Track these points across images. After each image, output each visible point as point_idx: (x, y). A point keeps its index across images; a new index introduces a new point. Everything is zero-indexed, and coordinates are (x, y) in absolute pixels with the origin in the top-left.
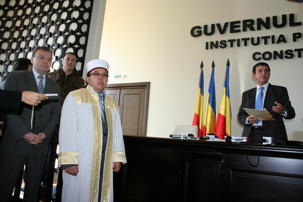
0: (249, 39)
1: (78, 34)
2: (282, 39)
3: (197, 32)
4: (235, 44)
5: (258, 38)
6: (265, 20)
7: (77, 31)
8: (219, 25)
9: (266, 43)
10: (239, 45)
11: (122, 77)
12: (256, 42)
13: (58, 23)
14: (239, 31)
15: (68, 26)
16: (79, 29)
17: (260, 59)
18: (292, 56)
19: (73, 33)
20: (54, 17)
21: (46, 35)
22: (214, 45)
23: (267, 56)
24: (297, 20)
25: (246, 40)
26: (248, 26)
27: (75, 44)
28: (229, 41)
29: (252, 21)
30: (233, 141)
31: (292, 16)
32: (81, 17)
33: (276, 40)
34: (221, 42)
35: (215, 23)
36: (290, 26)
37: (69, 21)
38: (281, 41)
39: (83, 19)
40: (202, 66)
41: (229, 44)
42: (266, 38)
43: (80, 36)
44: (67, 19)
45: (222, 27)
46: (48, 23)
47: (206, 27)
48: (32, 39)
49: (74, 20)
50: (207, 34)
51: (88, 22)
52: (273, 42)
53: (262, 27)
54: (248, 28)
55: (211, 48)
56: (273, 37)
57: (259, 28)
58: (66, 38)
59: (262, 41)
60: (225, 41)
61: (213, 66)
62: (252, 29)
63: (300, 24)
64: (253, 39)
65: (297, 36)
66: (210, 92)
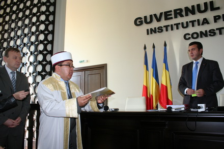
0: (179, 24)
1: (46, 32)
2: (206, 21)
3: (139, 22)
4: (169, 28)
5: (187, 22)
6: (191, 8)
7: (45, 30)
8: (155, 15)
9: (193, 26)
10: (172, 29)
11: (85, 61)
12: (185, 25)
13: (30, 25)
14: (172, 18)
15: (38, 27)
16: (46, 29)
17: (189, 38)
18: (215, 34)
19: (42, 32)
20: (27, 21)
21: (22, 35)
22: (153, 31)
23: (195, 36)
24: (216, 6)
25: (177, 25)
26: (178, 13)
27: (44, 40)
28: (164, 26)
29: (181, 10)
30: (173, 110)
31: (212, 3)
32: (47, 19)
33: (201, 23)
34: (158, 28)
35: (153, 13)
36: (211, 10)
37: (38, 23)
38: (205, 23)
39: (49, 21)
40: (145, 48)
41: (164, 29)
42: (193, 22)
43: (48, 34)
44: (36, 22)
45: (158, 16)
46: (22, 26)
47: (145, 17)
48: (11, 40)
49: (42, 22)
50: (147, 23)
51: (53, 23)
52: (199, 25)
53: (189, 13)
54: (178, 16)
55: (151, 33)
56: (198, 20)
57: (187, 15)
58: (37, 37)
59: (190, 24)
60: (161, 27)
61: (154, 47)
62: (182, 16)
63: (218, 8)
64: (182, 23)
65: (217, 18)
66: (153, 68)
